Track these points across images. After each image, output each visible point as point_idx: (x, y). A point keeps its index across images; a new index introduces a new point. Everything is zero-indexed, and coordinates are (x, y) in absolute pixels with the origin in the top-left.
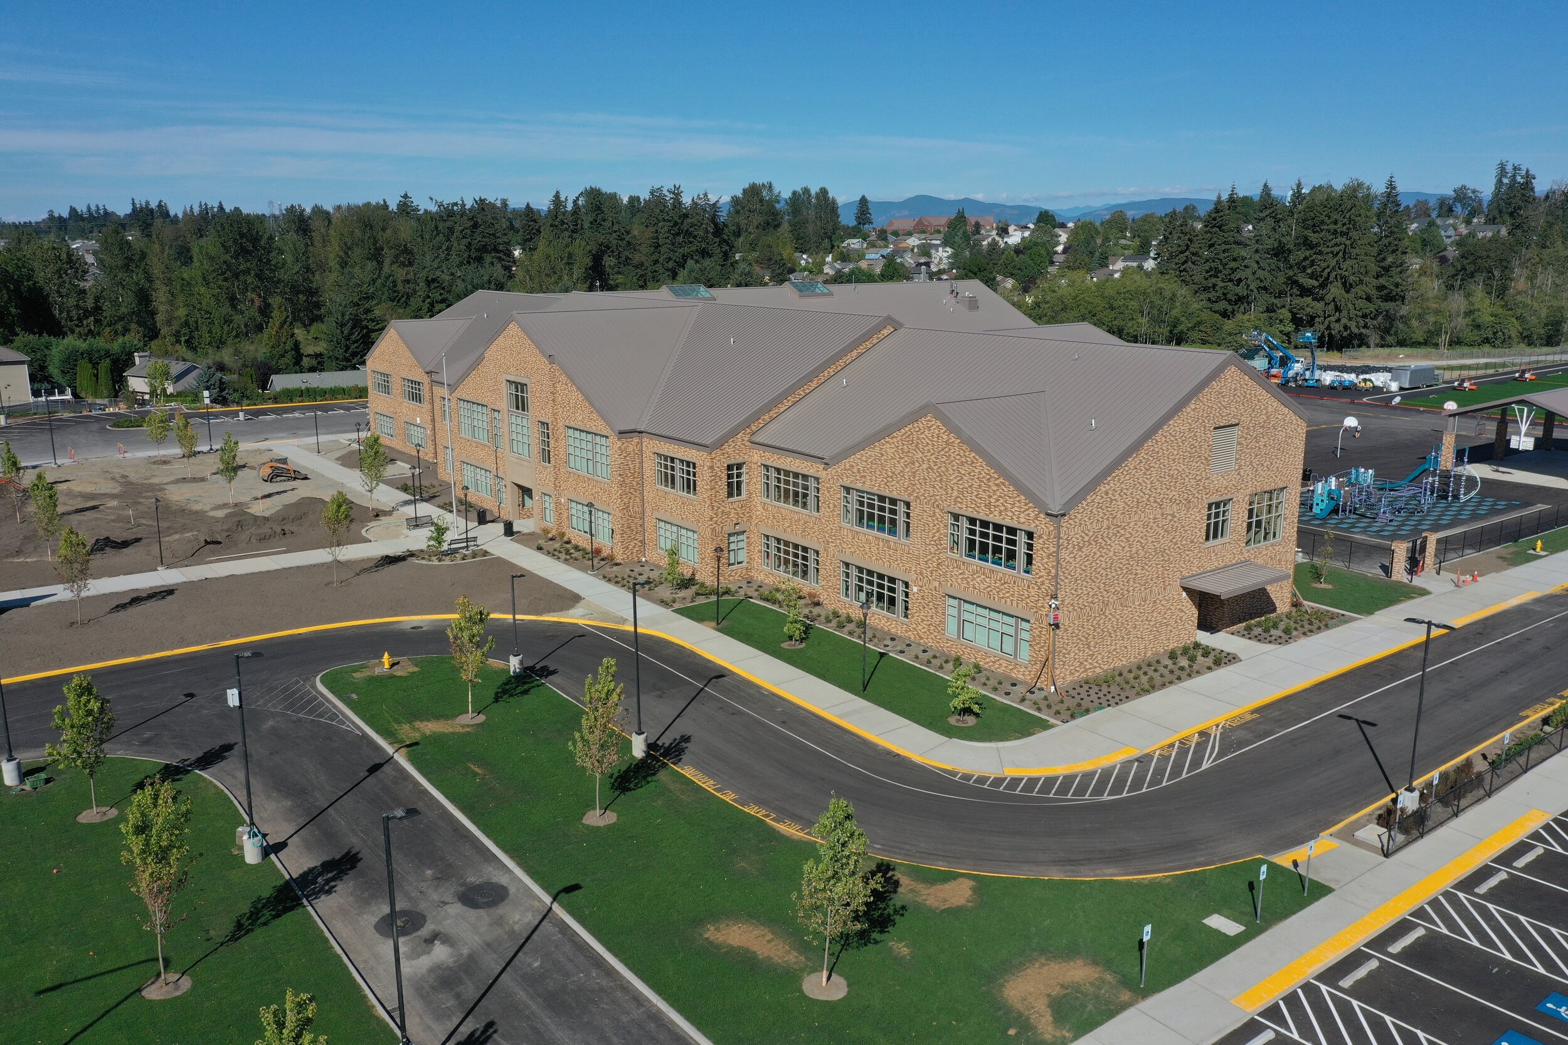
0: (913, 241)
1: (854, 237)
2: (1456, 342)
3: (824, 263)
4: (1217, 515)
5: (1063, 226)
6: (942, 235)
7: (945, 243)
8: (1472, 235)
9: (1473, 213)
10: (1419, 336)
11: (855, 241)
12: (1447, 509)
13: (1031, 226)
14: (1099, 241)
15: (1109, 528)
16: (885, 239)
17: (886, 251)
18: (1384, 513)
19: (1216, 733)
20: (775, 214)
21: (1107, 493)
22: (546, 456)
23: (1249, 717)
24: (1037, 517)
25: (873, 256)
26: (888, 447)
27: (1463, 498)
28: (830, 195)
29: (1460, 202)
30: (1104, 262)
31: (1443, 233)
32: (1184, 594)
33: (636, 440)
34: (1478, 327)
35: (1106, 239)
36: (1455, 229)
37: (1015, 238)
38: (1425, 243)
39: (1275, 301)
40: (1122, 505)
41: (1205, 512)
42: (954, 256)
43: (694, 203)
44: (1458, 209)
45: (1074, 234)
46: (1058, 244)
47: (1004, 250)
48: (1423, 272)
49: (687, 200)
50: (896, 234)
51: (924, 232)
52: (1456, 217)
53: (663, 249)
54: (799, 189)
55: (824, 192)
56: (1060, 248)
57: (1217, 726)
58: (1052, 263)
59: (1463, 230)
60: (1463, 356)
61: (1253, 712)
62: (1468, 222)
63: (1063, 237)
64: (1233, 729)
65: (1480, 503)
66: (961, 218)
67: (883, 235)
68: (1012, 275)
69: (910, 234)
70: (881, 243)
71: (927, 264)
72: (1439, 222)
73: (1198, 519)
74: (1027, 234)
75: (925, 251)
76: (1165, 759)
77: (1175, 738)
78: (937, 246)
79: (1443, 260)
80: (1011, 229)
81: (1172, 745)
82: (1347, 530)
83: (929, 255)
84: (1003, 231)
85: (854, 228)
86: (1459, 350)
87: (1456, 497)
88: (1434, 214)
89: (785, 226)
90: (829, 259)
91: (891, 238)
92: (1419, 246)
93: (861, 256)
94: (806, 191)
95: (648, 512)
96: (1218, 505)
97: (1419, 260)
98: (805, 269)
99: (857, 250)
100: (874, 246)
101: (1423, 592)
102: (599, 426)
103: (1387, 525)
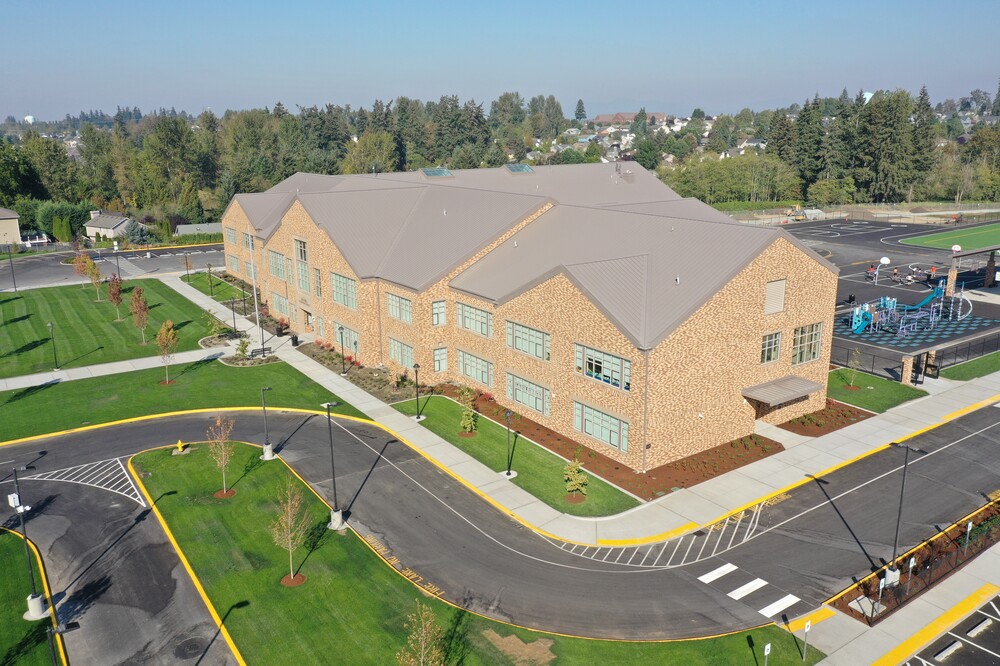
0: (611, 130)
1: (573, 127)
2: (967, 197)
3: (550, 145)
4: (770, 344)
5: (709, 118)
6: (629, 126)
7: (631, 132)
8: (982, 123)
9: (984, 108)
10: (943, 194)
11: (573, 130)
12: (947, 326)
13: (689, 119)
14: (731, 129)
15: (686, 357)
16: (593, 128)
17: (592, 137)
18: (902, 331)
19: (757, 511)
20: (520, 112)
21: (684, 332)
22: (319, 291)
23: (784, 498)
24: (632, 351)
25: (584, 140)
26: (535, 295)
27: (959, 318)
28: (556, 100)
29: (975, 100)
30: (734, 143)
31: (963, 122)
32: (745, 401)
33: (374, 283)
34: (981, 187)
35: (737, 128)
36: (972, 119)
37: (677, 127)
38: (950, 129)
39: (844, 171)
40: (696, 340)
41: (761, 342)
42: (636, 139)
43: (467, 108)
44: (974, 105)
45: (716, 124)
46: (705, 131)
47: (668, 135)
48: (946, 150)
49: (461, 105)
50: (600, 125)
51: (618, 123)
52: (972, 111)
53: (446, 137)
54: (536, 97)
55: (552, 98)
56: (706, 134)
57: (760, 505)
58: (699, 144)
59: (977, 119)
60: (971, 208)
61: (788, 493)
62: (980, 113)
63: (709, 126)
64: (771, 507)
65: (971, 322)
66: (642, 114)
67: (591, 126)
68: (673, 152)
69: (609, 125)
70: (590, 131)
71: (618, 146)
72: (960, 114)
73: (755, 347)
74: (685, 124)
75: (617, 136)
76: (717, 532)
77: (725, 515)
78: (626, 133)
79: (961, 141)
80: (676, 121)
81: (723, 522)
82: (874, 343)
83: (619, 139)
84: (670, 122)
85: (573, 121)
86: (968, 203)
87: (955, 316)
88: (958, 109)
89: (527, 121)
90: (554, 142)
91: (597, 128)
92: (945, 131)
93: (575, 140)
94: (541, 97)
95: (383, 332)
96: (771, 336)
97: (945, 141)
98: (538, 149)
99: (573, 136)
100: (585, 133)
101: (924, 394)
102: (350, 273)
103: (904, 339)
